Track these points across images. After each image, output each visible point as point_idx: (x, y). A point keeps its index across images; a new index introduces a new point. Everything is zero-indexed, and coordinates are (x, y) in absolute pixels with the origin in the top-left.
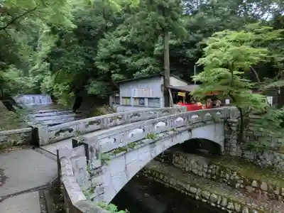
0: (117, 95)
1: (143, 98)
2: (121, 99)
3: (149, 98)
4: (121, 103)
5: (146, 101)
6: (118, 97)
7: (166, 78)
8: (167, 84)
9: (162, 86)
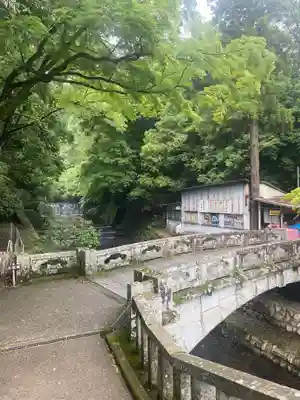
0: (178, 208)
1: (216, 215)
2: (183, 213)
3: (226, 215)
4: (183, 218)
5: (222, 219)
6: (180, 211)
7: (254, 185)
8: (254, 194)
9: (247, 197)
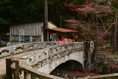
0: (8, 34)
1: (29, 36)
4: (11, 40)
6: (9, 36)
7: (45, 23)
8: (46, 26)
9: (42, 28)
